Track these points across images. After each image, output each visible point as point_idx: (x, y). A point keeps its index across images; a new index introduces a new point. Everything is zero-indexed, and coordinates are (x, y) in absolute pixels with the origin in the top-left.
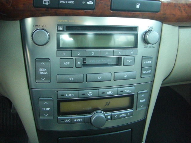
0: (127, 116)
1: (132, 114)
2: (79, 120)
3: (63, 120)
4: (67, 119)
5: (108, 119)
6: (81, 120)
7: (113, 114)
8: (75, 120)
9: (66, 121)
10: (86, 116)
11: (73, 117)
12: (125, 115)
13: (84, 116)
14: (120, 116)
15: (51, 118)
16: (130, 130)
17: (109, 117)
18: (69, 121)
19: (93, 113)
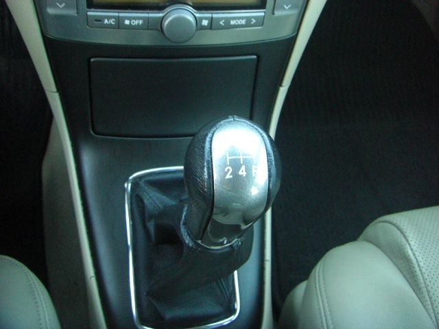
0: (248, 24)
1: (261, 22)
2: (136, 22)
3: (99, 20)
4: (109, 18)
5: (203, 28)
6: (141, 22)
7: (215, 16)
8: (127, 22)
9: (106, 21)
10: (151, 15)
11: (121, 15)
12: (243, 22)
13: (146, 15)
14: (233, 22)
15: (73, 12)
16: (255, 57)
17: (205, 23)
18: (112, 21)
19: (168, 9)
